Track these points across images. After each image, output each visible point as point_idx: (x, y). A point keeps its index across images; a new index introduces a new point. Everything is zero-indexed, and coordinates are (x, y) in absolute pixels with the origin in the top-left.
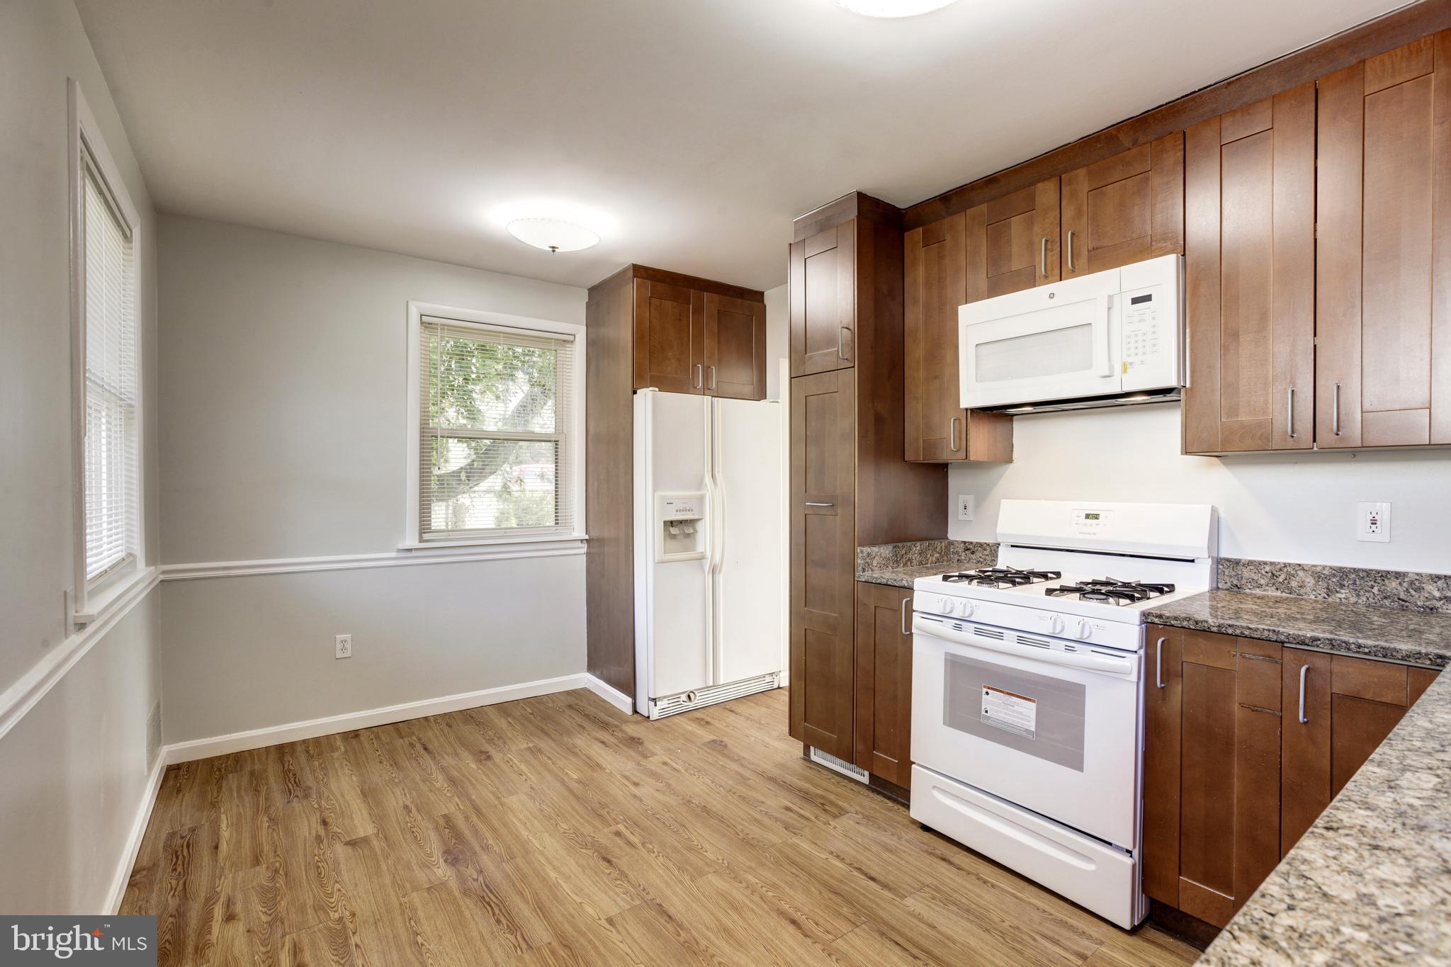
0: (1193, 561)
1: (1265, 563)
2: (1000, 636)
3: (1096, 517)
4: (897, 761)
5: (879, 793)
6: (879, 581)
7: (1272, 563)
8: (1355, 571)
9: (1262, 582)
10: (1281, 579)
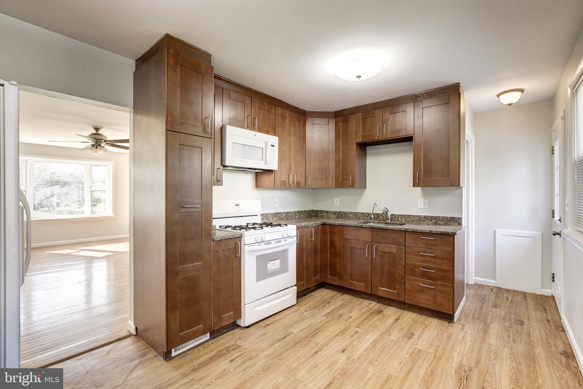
0: (257, 215)
1: (265, 214)
2: (270, 243)
3: (238, 205)
4: (233, 312)
5: (218, 336)
6: (226, 238)
7: (266, 214)
8: (276, 213)
9: (264, 218)
10: (267, 217)
